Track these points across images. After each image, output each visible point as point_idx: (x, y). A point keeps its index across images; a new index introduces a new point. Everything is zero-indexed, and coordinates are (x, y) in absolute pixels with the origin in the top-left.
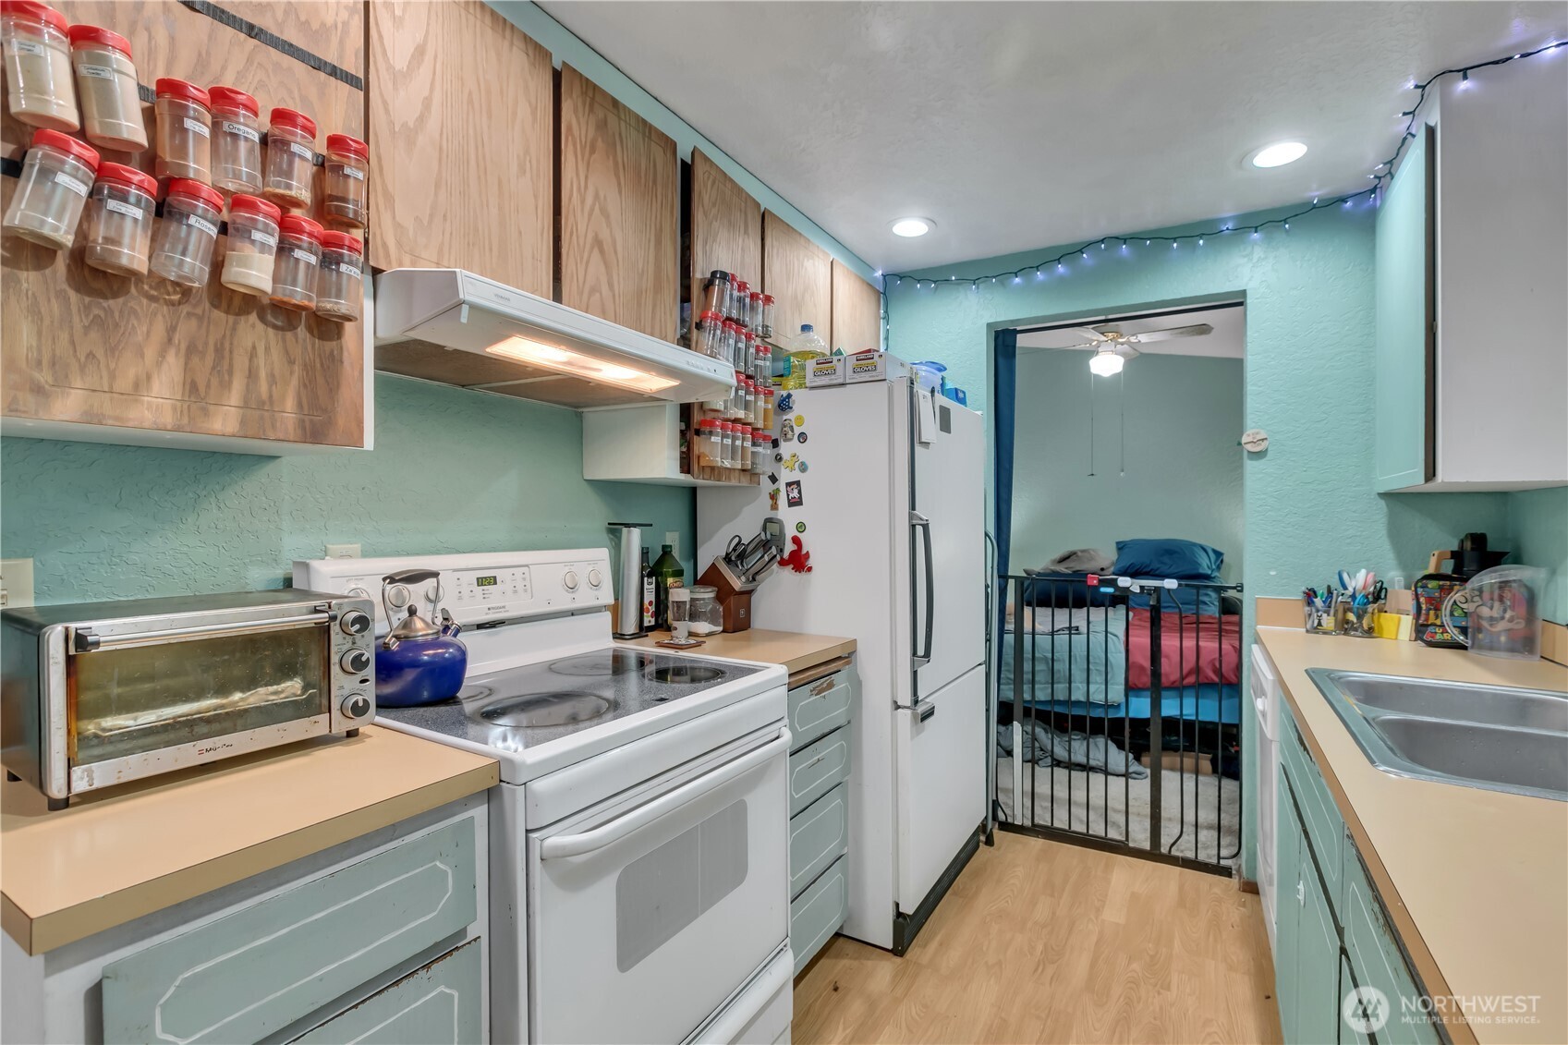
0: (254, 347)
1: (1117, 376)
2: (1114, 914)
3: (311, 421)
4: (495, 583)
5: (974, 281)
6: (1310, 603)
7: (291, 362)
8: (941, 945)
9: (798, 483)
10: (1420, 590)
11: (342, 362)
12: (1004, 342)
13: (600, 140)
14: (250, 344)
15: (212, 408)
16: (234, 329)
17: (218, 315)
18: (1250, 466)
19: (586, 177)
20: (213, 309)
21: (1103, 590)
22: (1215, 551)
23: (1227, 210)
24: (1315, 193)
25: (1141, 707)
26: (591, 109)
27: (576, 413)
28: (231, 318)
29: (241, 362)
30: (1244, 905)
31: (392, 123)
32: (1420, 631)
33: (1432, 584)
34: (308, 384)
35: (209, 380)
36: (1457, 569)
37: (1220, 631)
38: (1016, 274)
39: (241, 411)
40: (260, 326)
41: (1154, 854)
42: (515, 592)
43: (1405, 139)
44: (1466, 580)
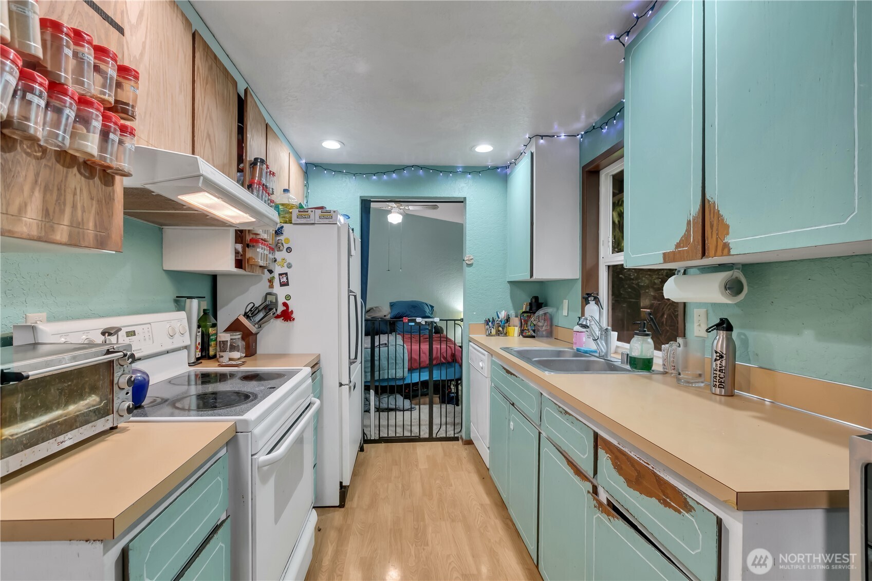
0: (75, 189)
1: (399, 224)
2: (423, 465)
3: (100, 235)
4: (135, 335)
5: (354, 174)
6: (488, 324)
7: (92, 199)
8: (359, 497)
9: (286, 274)
10: (522, 317)
11: (114, 200)
12: (366, 204)
13: (210, 77)
14: (73, 187)
15: (56, 226)
16: (66, 177)
17: (59, 167)
18: (467, 270)
19: (205, 97)
20: (57, 163)
21: (410, 324)
22: (430, 305)
23: (460, 163)
24: (490, 164)
25: (415, 378)
26: (207, 60)
27: (160, 228)
28: (65, 169)
29: (69, 198)
30: (466, 450)
31: (129, 55)
32: (522, 333)
33: (525, 315)
34: (99, 213)
35: (55, 208)
36: (531, 309)
37: (440, 340)
38: (374, 175)
39: (69, 228)
40: (78, 175)
41: (431, 439)
42: (145, 340)
43: (522, 153)
44: (535, 313)
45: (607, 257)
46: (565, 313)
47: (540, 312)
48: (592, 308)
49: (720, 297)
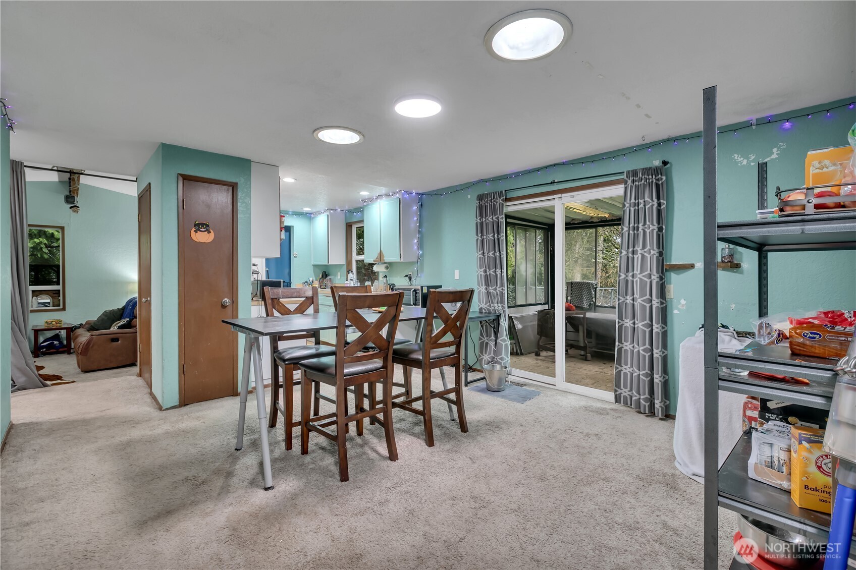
10: (320, 280)
45: (355, 257)
46: (339, 278)
47: (328, 278)
48: (350, 275)
49: (384, 270)
